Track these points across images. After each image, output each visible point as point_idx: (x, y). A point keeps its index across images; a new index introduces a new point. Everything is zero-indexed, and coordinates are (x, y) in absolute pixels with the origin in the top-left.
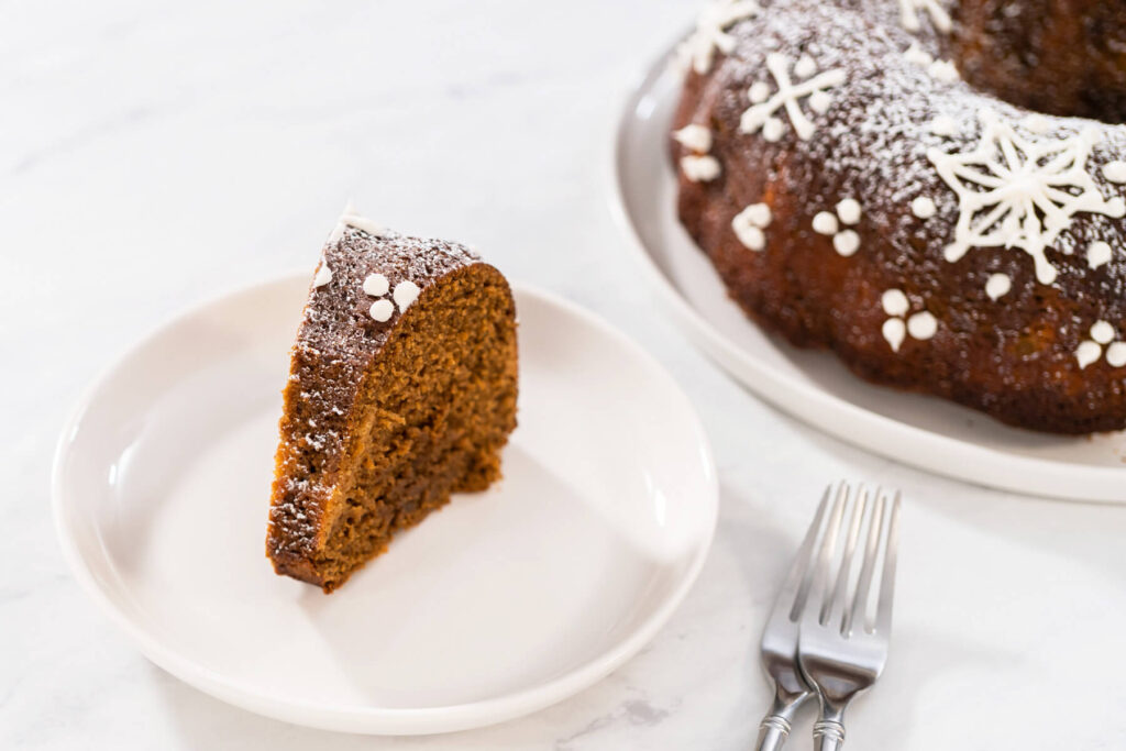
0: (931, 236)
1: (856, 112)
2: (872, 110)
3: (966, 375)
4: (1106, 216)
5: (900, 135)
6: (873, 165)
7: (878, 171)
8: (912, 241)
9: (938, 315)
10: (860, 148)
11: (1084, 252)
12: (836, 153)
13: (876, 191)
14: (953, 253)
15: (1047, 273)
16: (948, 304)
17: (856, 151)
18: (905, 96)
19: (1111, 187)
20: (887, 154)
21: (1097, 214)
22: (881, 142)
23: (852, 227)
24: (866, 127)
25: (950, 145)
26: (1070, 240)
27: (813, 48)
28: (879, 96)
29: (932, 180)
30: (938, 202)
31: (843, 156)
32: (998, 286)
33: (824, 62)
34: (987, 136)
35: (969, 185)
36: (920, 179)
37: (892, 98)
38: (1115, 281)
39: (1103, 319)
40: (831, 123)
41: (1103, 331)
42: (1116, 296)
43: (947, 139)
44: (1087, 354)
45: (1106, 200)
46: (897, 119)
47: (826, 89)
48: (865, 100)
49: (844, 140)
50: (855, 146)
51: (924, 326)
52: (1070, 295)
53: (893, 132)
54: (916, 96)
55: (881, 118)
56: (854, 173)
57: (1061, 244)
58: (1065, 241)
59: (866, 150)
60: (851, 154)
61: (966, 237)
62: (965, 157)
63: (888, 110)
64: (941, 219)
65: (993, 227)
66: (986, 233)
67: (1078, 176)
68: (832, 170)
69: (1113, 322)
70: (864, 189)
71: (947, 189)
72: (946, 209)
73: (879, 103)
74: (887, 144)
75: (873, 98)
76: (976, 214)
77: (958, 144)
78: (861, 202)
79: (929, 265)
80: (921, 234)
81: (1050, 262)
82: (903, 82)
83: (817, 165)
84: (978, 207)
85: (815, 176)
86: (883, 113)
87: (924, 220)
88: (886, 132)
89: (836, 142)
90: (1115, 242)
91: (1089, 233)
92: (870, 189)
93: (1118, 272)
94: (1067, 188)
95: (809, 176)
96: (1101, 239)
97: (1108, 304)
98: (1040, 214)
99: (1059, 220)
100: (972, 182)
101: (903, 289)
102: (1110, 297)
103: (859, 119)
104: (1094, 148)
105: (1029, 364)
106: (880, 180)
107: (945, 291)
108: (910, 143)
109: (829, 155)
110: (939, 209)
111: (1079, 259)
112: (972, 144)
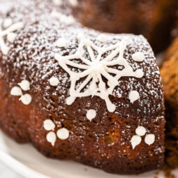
0: (59, 95)
1: (25, 40)
2: (32, 39)
3: (86, 153)
4: (135, 78)
5: (44, 48)
6: (33, 64)
7: (35, 66)
8: (51, 98)
9: (69, 128)
10: (27, 56)
11: (127, 96)
12: (18, 60)
13: (35, 75)
14: (69, 101)
15: (111, 107)
16: (72, 123)
17: (26, 58)
18: (47, 31)
19: (136, 64)
20: (39, 58)
21: (132, 77)
22: (36, 53)
23: (27, 92)
24: (29, 47)
25: (65, 51)
26: (120, 91)
27: (12, 15)
28: (35, 32)
29: (57, 68)
30: (60, 78)
31: (20, 60)
32: (91, 115)
33: (16, 20)
34: (81, 45)
35: (73, 69)
36: (52, 68)
37: (41, 32)
38: (143, 107)
39: (141, 125)
40: (15, 46)
41: (141, 131)
42: (144, 115)
43: (63, 49)
44: (135, 141)
45: (134, 71)
46: (43, 42)
47: (14, 32)
48: (29, 34)
49: (21, 53)
50: (25, 55)
51: (64, 134)
52: (123, 116)
53: (41, 48)
54: (52, 31)
55: (36, 42)
56: (25, 68)
57: (116, 94)
58: (118, 92)
59: (30, 57)
60: (24, 59)
61: (74, 94)
62: (71, 56)
63: (39, 38)
64: (62, 86)
65: (85, 87)
66: (82, 91)
67: (121, 60)
68: (16, 67)
69: (145, 126)
70: (30, 75)
71: (64, 72)
72: (64, 81)
73: (35, 35)
74: (38, 53)
75: (33, 33)
76: (77, 82)
77: (68, 50)
78: (30, 81)
79: (61, 107)
80: (55, 94)
81: (112, 102)
82: (47, 26)
83: (11, 65)
84: (78, 79)
85: (10, 70)
86: (37, 39)
87: (55, 87)
88: (38, 48)
89: (18, 54)
90: (141, 90)
91: (129, 87)
92: (33, 74)
93: (144, 103)
94: (116, 66)
95: (8, 71)
96: (134, 89)
97: (142, 118)
98: (105, 80)
99: (114, 82)
100: (75, 68)
101: (51, 118)
102: (142, 115)
103: (27, 43)
104: (127, 47)
105: (111, 148)
106: (36, 70)
107: (70, 118)
108: (48, 52)
109: (15, 61)
110: (61, 81)
111: (125, 99)
112: (74, 50)
